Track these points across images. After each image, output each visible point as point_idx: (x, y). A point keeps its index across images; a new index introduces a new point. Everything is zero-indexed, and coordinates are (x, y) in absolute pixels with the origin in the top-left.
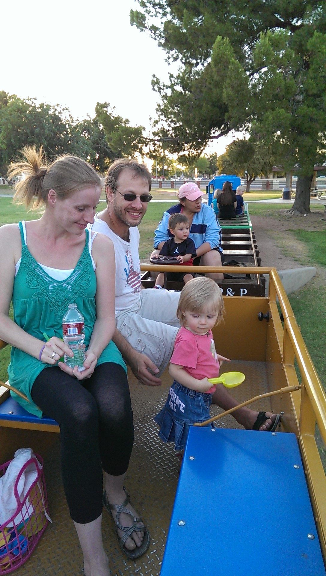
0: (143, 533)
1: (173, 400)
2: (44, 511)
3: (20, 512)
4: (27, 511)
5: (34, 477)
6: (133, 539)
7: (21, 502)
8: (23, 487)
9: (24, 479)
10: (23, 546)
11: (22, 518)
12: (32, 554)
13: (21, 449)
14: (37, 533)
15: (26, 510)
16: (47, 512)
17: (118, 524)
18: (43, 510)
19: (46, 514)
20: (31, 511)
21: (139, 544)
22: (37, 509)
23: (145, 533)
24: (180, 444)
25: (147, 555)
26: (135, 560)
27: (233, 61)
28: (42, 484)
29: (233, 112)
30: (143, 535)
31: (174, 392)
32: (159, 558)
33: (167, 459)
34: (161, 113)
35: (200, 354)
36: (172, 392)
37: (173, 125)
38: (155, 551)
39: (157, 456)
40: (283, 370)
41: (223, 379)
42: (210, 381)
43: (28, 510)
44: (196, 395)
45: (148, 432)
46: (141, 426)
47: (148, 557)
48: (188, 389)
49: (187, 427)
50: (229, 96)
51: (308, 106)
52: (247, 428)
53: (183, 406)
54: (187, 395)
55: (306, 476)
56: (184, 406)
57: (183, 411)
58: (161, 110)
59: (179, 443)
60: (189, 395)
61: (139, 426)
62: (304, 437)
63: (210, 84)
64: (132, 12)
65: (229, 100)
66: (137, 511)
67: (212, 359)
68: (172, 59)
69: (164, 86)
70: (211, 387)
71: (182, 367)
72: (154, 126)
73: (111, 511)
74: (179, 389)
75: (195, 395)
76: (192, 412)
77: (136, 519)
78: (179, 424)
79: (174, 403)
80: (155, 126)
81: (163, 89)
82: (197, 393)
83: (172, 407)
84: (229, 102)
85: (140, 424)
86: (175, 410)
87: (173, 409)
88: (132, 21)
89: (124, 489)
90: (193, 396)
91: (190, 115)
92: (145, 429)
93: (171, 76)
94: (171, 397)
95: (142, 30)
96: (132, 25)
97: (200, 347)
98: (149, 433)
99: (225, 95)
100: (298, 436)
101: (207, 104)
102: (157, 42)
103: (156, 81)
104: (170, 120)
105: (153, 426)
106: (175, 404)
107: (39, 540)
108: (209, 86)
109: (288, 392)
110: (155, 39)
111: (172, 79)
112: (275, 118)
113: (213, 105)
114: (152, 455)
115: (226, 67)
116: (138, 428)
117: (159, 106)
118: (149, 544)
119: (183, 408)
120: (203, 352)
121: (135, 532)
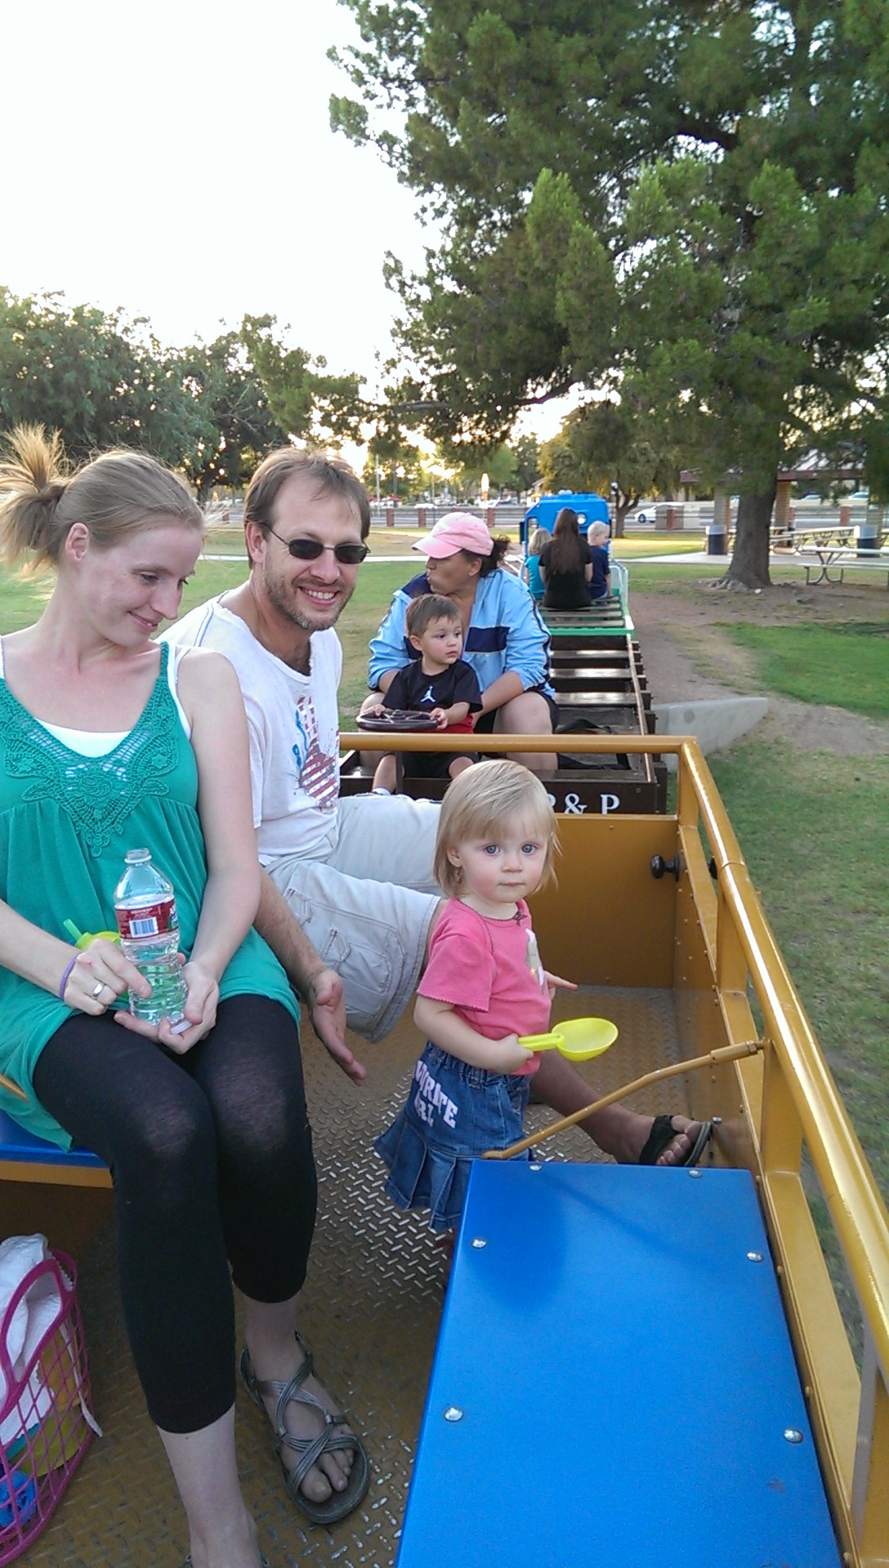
0: (350, 1453)
1: (425, 1094)
2: (80, 1405)
3: (16, 1409)
4: (34, 1405)
5: (52, 1310)
6: (323, 1471)
7: (19, 1378)
8: (23, 1340)
9: (26, 1318)
10: (24, 1502)
11: (21, 1425)
12: (49, 1525)
13: (16, 1238)
14: (63, 1466)
15: (31, 1403)
16: (88, 1407)
17: (282, 1431)
18: (76, 1403)
19: (85, 1411)
20: (44, 1404)
21: (340, 1484)
22: (62, 1398)
23: (356, 1454)
24: (446, 1213)
25: (363, 1513)
26: (329, 1527)
27: (578, 230)
28: (75, 1329)
29: (579, 345)
30: (351, 1460)
31: (428, 1073)
32: (396, 1519)
33: (413, 1256)
34: (403, 341)
35: (499, 971)
36: (422, 1071)
37: (433, 371)
38: (383, 1501)
39: (387, 1247)
40: (718, 1005)
41: (559, 1037)
42: (523, 1042)
43: (38, 1403)
44: (488, 1079)
45: (361, 1184)
46: (341, 1168)
47: (367, 1519)
48: (466, 1064)
49: (462, 1166)
50: (569, 308)
51: (754, 334)
52: (623, 1160)
53: (452, 1110)
54: (464, 1080)
55: (780, 1281)
56: (455, 1109)
57: (452, 1123)
58: (405, 334)
59: (443, 1211)
60: (470, 1079)
61: (336, 1169)
62: (773, 1179)
63: (524, 274)
64: (335, 102)
65: (570, 317)
66: (336, 1399)
67: (533, 982)
68: (430, 213)
69: (414, 278)
70: (528, 1059)
71: (451, 1007)
72: (386, 374)
73: (263, 1397)
74: (443, 1065)
75: (485, 1079)
76: (476, 1126)
77: (332, 1417)
78: (443, 1159)
79: (427, 1102)
80: (388, 372)
81: (411, 287)
82: (489, 1076)
83: (423, 1115)
84: (571, 322)
85: (338, 1164)
86: (431, 1122)
87: (424, 1118)
88: (336, 120)
89: (297, 1339)
90: (479, 1083)
91: (478, 347)
92: (353, 1178)
93: (431, 255)
94: (419, 1086)
95: (359, 143)
96: (335, 130)
97: (499, 952)
98: (364, 1187)
99: (560, 306)
100: (758, 1177)
101: (519, 323)
102: (395, 171)
103: (393, 266)
104: (427, 358)
105: (375, 1167)
106: (430, 1106)
107: (68, 1486)
108: (523, 279)
109: (728, 1061)
110: (390, 164)
111: (432, 261)
112: (678, 361)
113: (532, 325)
114: (372, 1245)
115: (561, 240)
116: (334, 1175)
117: (399, 323)
118: (370, 1483)
119: (452, 1115)
120: (506, 967)
121: (329, 1452)
